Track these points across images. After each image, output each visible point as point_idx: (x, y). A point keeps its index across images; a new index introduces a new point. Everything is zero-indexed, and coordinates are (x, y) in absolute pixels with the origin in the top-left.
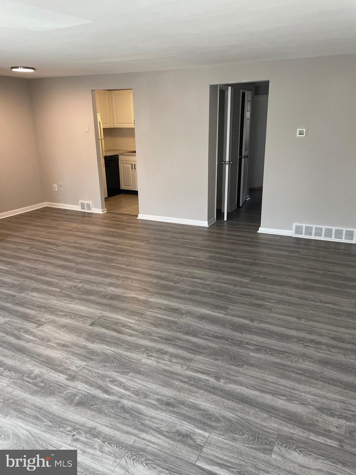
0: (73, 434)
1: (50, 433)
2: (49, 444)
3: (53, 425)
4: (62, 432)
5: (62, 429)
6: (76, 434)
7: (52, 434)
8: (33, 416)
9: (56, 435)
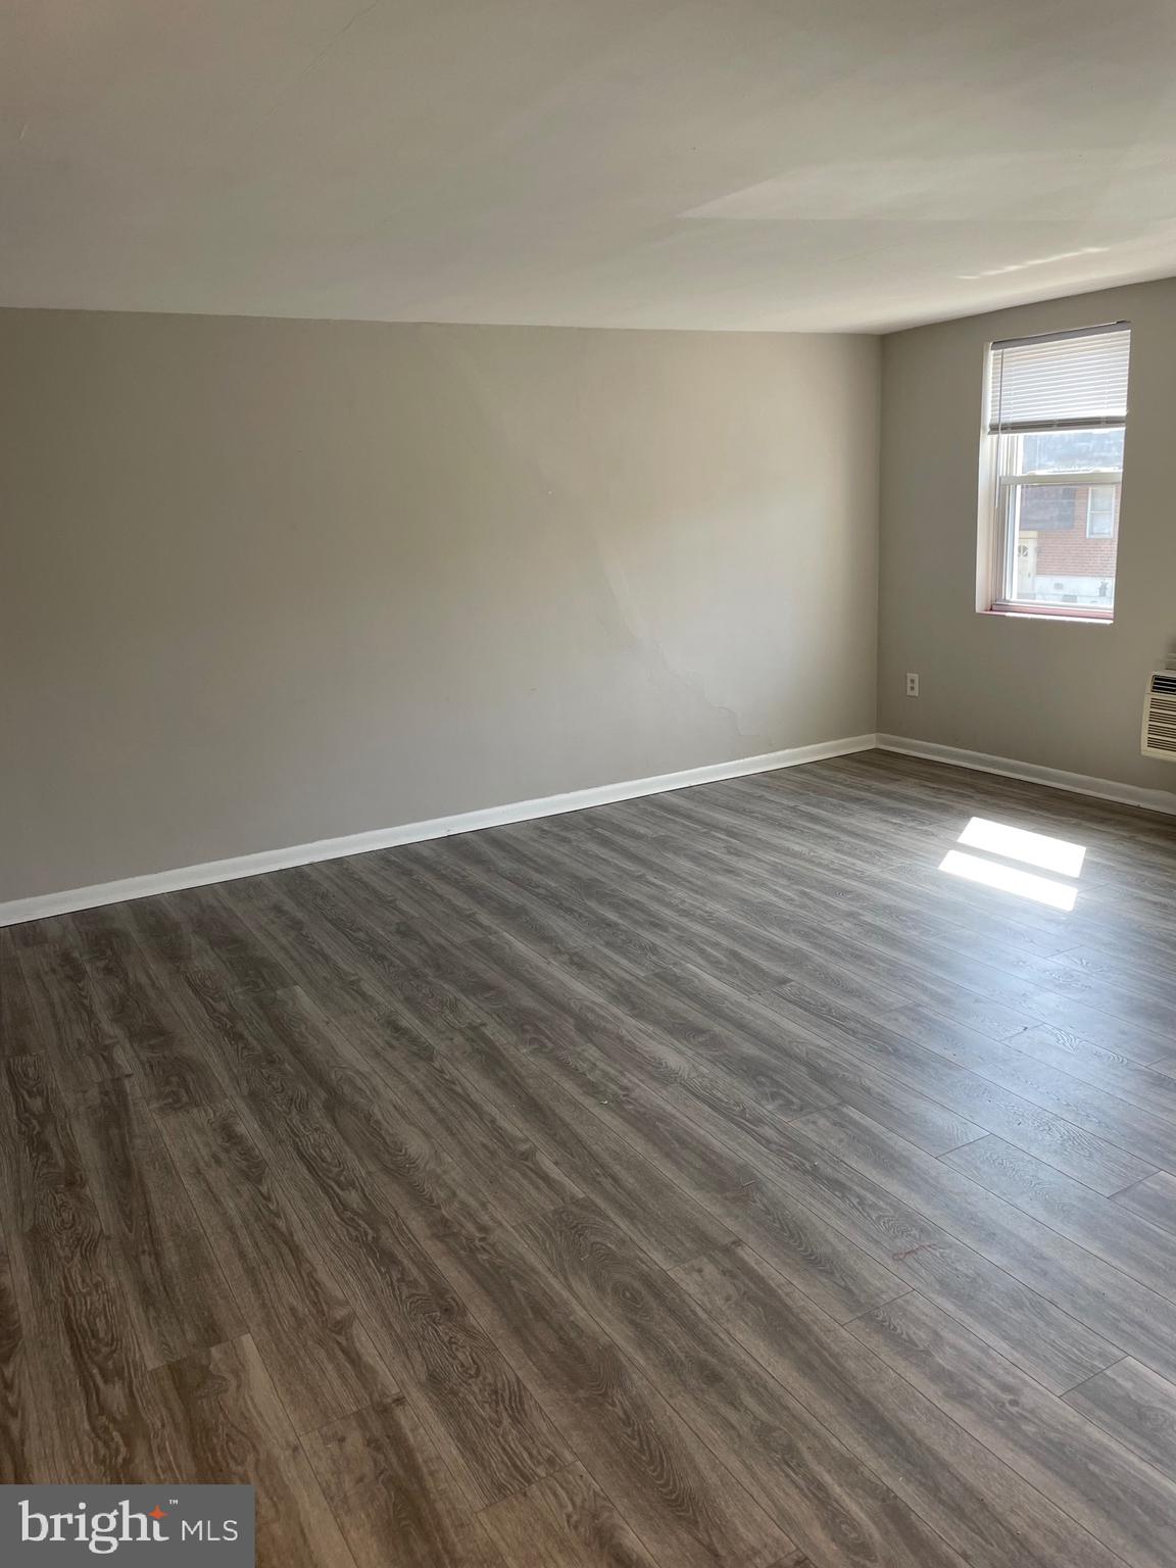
0: (481, 1243)
1: (525, 1263)
2: (538, 1243)
3: (511, 1277)
4: (501, 1256)
5: (498, 1261)
6: (477, 1241)
7: (522, 1258)
8: (544, 1319)
9: (515, 1252)
